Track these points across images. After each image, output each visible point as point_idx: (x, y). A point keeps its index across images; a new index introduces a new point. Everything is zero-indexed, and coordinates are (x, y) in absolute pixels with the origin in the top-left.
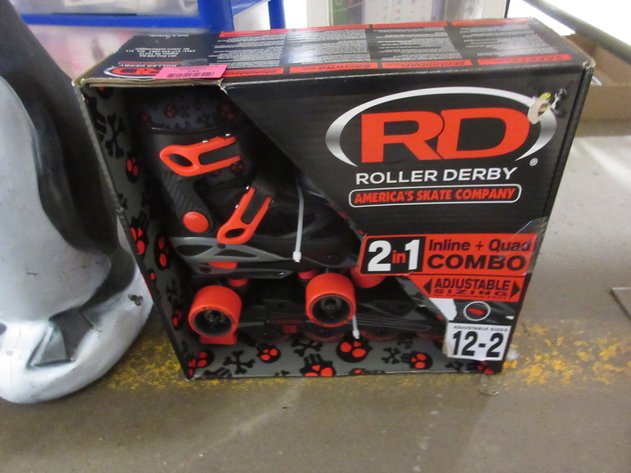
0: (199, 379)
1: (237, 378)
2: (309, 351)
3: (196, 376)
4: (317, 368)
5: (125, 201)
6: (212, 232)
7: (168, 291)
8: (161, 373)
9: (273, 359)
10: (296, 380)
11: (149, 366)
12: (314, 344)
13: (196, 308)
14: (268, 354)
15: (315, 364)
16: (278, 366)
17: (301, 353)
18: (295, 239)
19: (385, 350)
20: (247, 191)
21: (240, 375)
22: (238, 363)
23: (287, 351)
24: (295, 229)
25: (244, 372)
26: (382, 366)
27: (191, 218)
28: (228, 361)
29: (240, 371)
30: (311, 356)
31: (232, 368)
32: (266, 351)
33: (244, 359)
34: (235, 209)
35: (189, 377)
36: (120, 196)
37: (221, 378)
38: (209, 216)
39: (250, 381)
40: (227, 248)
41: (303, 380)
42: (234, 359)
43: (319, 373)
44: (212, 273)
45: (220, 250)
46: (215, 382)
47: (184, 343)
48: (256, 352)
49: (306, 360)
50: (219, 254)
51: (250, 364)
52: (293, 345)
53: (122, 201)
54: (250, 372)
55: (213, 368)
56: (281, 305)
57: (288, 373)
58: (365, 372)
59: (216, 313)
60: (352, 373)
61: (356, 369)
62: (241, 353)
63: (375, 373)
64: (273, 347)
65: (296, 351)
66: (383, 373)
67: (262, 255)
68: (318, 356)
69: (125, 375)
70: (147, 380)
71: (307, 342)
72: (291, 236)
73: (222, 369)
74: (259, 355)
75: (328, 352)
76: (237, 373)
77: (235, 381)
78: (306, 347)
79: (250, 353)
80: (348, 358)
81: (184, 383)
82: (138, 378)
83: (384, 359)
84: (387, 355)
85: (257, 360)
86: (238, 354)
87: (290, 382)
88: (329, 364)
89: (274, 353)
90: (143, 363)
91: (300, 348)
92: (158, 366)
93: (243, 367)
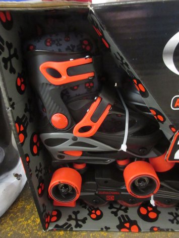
0: (52, 230)
1: (76, 231)
2: (120, 213)
3: (50, 228)
4: (127, 225)
5: (14, 104)
6: (69, 129)
7: (37, 170)
8: (28, 225)
9: (99, 218)
10: (115, 233)
11: (21, 220)
12: (123, 208)
13: (54, 182)
14: (95, 214)
15: (126, 222)
16: (102, 223)
17: (115, 214)
19: (169, 213)
20: (96, 100)
21: (78, 229)
22: (76, 220)
23: (107, 212)
25: (80, 226)
26: (170, 226)
27: (57, 119)
28: (70, 218)
29: (78, 226)
30: (122, 216)
31: (73, 223)
32: (94, 212)
33: (80, 217)
34: (86, 112)
35: (45, 229)
36: (10, 100)
37: (65, 230)
38: (69, 117)
39: (84, 233)
40: (79, 140)
41: (119, 234)
42: (74, 217)
43: (129, 229)
44: (64, 159)
45: (73, 142)
46: (62, 233)
47: (44, 205)
48: (88, 212)
49: (119, 218)
50: (71, 145)
51: (84, 221)
52: (110, 208)
53: (11, 103)
54: (85, 227)
55: (61, 223)
56: (106, 182)
57: (109, 228)
58: (160, 230)
59: (66, 186)
60: (152, 230)
61: (155, 227)
62: (78, 212)
63: (168, 230)
64: (98, 209)
65: (112, 212)
66: (172, 231)
68: (127, 216)
69: (5, 225)
70: (19, 229)
71: (118, 207)
73: (66, 224)
74: (90, 214)
75: (132, 214)
76: (76, 227)
77: (74, 233)
78: (118, 209)
79: (83, 214)
80: (146, 218)
81: (42, 233)
82: (13, 228)
83: (170, 220)
84: (172, 217)
85: (88, 217)
86: (76, 213)
87: (110, 235)
88: (134, 223)
89: (98, 213)
90: (17, 217)
91: (114, 210)
92: (27, 220)
93: (80, 223)
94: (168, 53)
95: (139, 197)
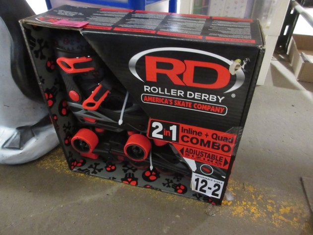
0: (75, 171)
1: (93, 176)
2: (130, 171)
3: (74, 170)
4: (129, 180)
5: (43, 80)
6: (81, 102)
7: (64, 126)
8: (61, 165)
9: (112, 171)
10: (119, 183)
11: (57, 160)
12: (133, 168)
13: (75, 137)
14: (110, 168)
15: (130, 177)
16: (112, 175)
17: (125, 171)
18: (120, 113)
19: (166, 179)
20: (98, 85)
21: (93, 174)
22: (95, 168)
23: (120, 168)
24: (121, 109)
25: (96, 173)
26: (161, 187)
27: (73, 94)
28: (91, 166)
29: (94, 172)
30: (130, 174)
31: (91, 170)
32: (110, 166)
33: (98, 167)
34: (91, 93)
35: (71, 170)
36: (40, 77)
37: (85, 173)
38: (80, 94)
39: (97, 178)
40: (89, 111)
41: (122, 184)
42: (94, 166)
43: (129, 182)
44: (85, 122)
45: (85, 112)
46: (82, 175)
47: (70, 153)
48: (106, 165)
49: (126, 175)
50: (85, 114)
51: (100, 171)
52: (123, 167)
53: (41, 80)
54: (99, 174)
55: (83, 168)
56: (117, 145)
57: (115, 179)
58: (152, 188)
59: (84, 142)
60: (145, 187)
61: (147, 185)
62: (99, 164)
63: (156, 189)
64: (114, 165)
65: (123, 170)
66: (160, 190)
67: (104, 118)
68: (133, 175)
69: (46, 162)
70: (54, 166)
71: (130, 167)
72: (118, 112)
73: (86, 169)
74: (106, 167)
75: (138, 174)
76: (92, 173)
77: (91, 177)
78: (129, 169)
79: (102, 165)
80: (146, 179)
81: (68, 172)
82: (51, 165)
83: (163, 184)
84: (166, 182)
85: (104, 169)
86: (96, 164)
87: (115, 183)
88: (136, 180)
89: (113, 168)
90: (56, 158)
91: (126, 168)
92: (61, 161)
93: (96, 171)
94: (132, 67)
95: (133, 159)
